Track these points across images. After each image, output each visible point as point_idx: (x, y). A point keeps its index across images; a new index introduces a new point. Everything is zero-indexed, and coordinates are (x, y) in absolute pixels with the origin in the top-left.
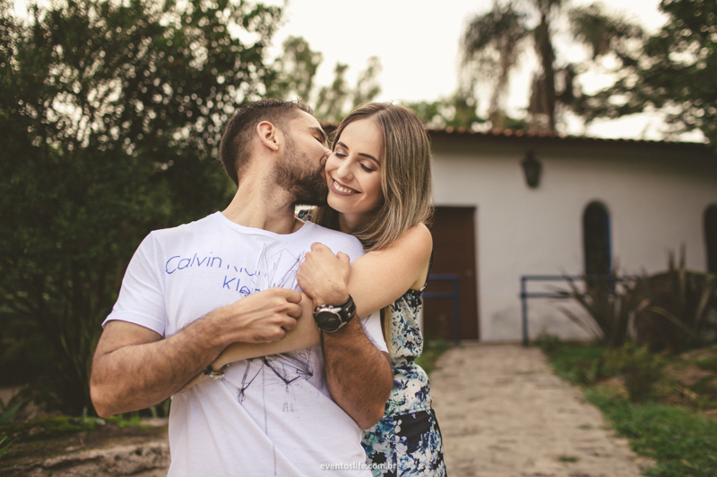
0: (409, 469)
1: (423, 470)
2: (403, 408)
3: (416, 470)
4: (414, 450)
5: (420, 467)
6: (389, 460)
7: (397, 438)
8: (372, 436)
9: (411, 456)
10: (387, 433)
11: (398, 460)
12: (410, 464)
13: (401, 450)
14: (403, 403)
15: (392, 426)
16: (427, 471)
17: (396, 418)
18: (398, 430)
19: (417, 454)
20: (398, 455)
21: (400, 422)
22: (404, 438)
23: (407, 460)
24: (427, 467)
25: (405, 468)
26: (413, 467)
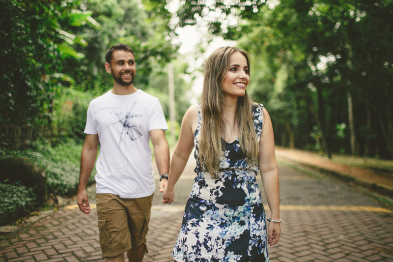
0: (255, 229)
1: (261, 230)
2: (255, 201)
3: (258, 229)
4: (258, 220)
5: (260, 228)
6: (247, 224)
7: (252, 215)
8: (241, 213)
9: (257, 223)
10: (248, 212)
11: (251, 224)
12: (256, 226)
13: (252, 220)
14: (255, 199)
15: (250, 209)
16: (262, 230)
17: (252, 206)
18: (252, 211)
19: (259, 222)
20: (251, 222)
21: (253, 207)
22: (255, 215)
23: (255, 224)
24: (263, 229)
25: (254, 228)
26: (257, 228)
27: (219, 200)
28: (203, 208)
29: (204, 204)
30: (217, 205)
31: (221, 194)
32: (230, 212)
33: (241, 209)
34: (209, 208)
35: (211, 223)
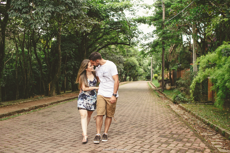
27: (90, 95)
28: (87, 97)
29: (87, 96)
30: (90, 96)
31: (90, 93)
32: (92, 97)
33: (94, 96)
34: (88, 97)
35: (89, 100)
